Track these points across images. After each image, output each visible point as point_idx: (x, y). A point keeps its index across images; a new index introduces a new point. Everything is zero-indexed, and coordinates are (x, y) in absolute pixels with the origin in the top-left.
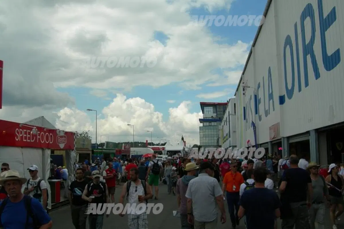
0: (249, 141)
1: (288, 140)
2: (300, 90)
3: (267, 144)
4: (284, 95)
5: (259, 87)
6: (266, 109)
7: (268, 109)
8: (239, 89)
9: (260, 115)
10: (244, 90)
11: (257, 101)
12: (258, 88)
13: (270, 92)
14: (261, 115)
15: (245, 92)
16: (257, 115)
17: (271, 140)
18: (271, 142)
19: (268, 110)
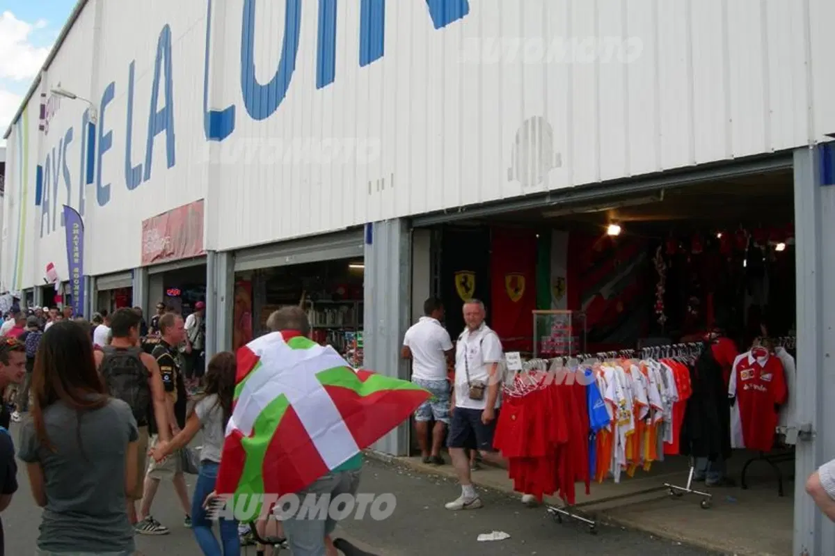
0: (50, 266)
1: (231, 263)
2: (325, 75)
3: (129, 276)
4: (233, 108)
5: (109, 94)
6: (134, 165)
7: (143, 162)
8: (23, 116)
9: (103, 184)
10: (42, 116)
11: (95, 142)
12: (105, 101)
13: (161, 104)
14: (108, 187)
15: (47, 123)
16: (90, 185)
17: (148, 263)
18: (146, 268)
19: (140, 166)
